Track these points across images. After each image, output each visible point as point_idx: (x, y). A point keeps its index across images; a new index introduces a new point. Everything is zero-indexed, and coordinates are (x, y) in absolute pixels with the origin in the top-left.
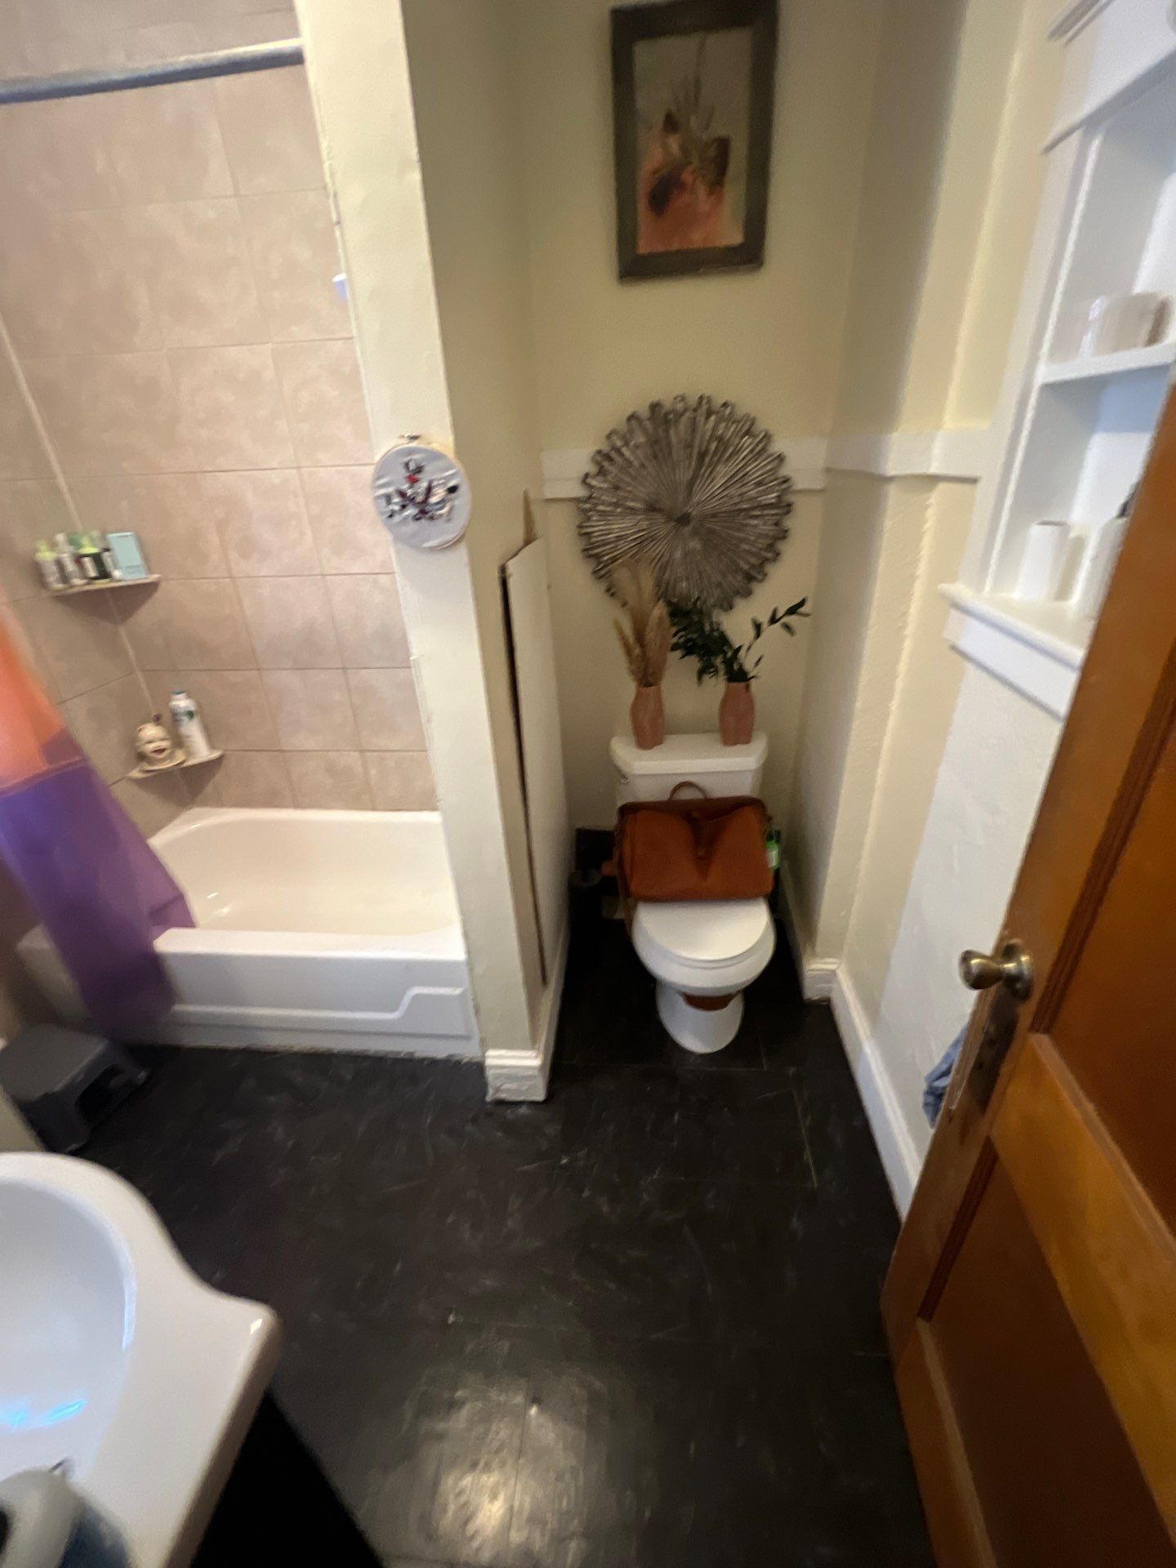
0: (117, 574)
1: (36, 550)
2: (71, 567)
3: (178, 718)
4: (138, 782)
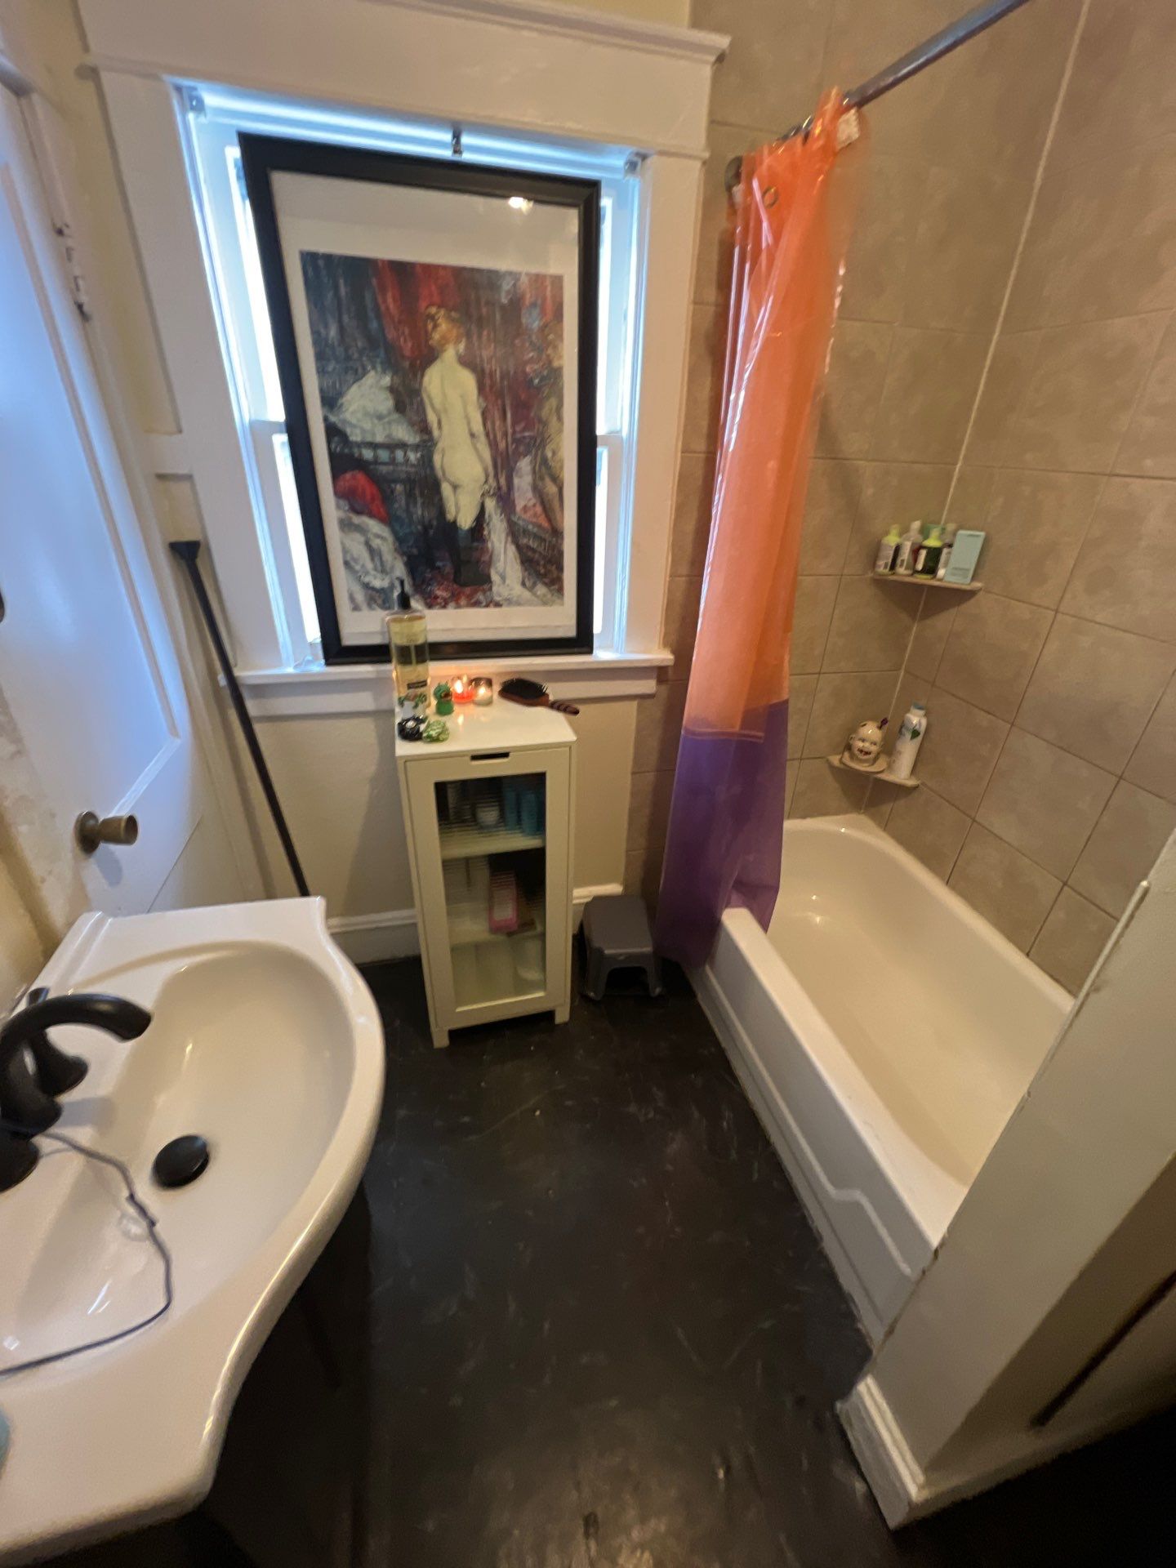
2: (906, 554)
3: (903, 730)
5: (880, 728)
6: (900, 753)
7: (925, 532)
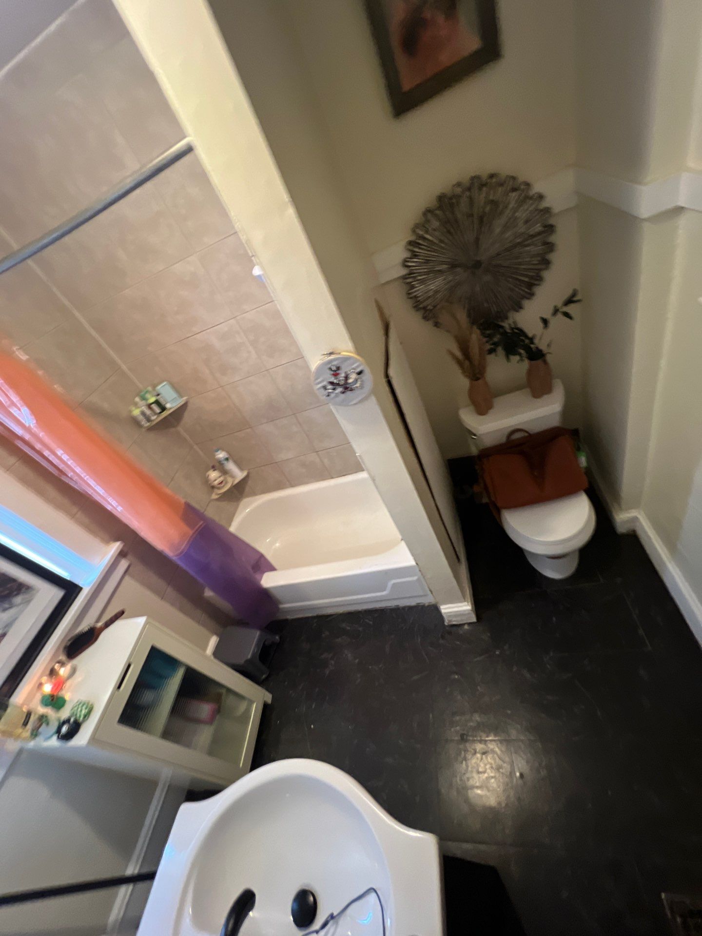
0: (168, 406)
1: (130, 411)
2: (148, 412)
3: (222, 463)
4: (217, 500)
5: (214, 470)
6: (231, 469)
7: (144, 398)
